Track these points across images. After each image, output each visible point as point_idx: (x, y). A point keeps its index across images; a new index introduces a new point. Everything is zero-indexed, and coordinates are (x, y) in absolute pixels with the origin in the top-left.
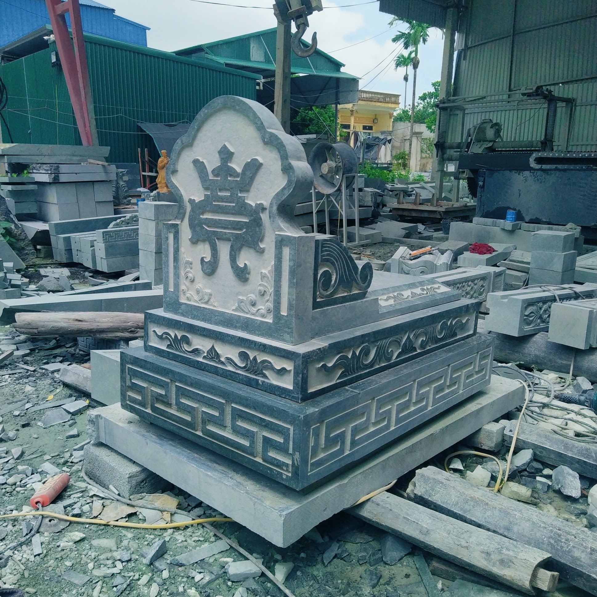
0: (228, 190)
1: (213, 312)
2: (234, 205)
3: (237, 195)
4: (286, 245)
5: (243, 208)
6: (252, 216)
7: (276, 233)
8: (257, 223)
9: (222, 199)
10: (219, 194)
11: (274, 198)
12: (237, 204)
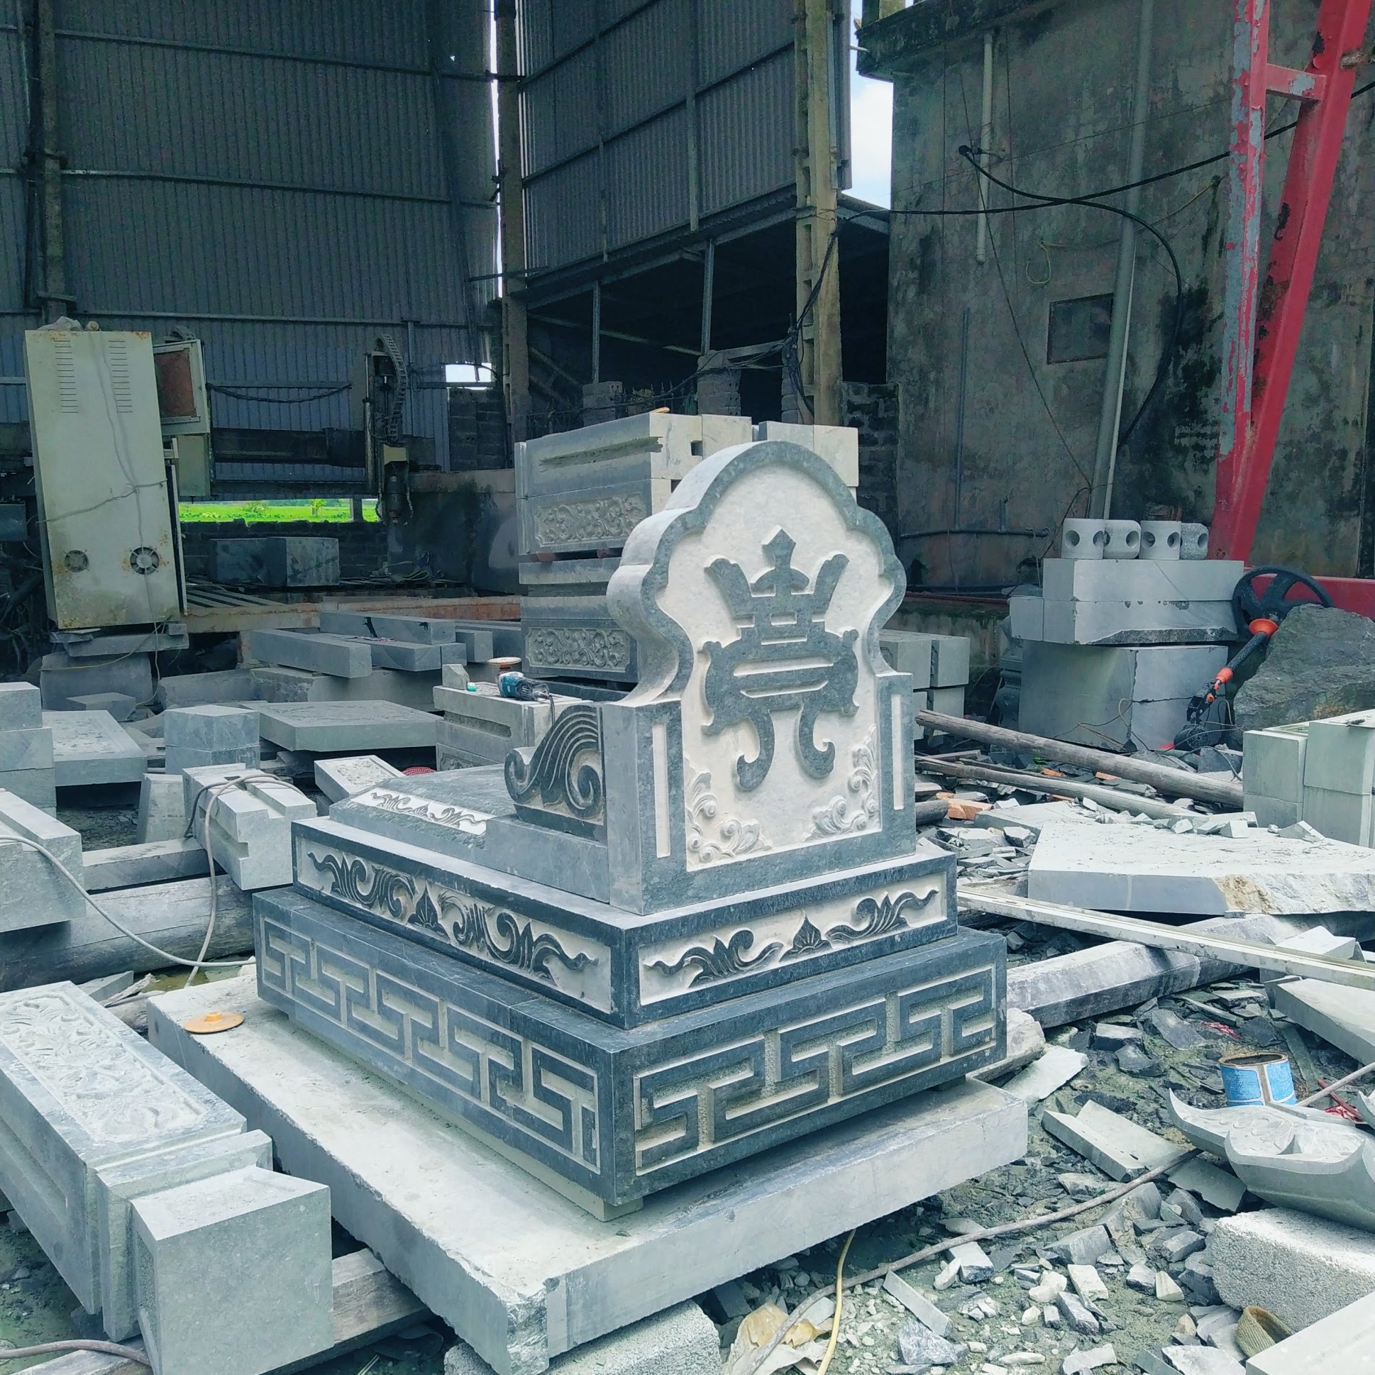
0: (792, 615)
1: (767, 861)
2: (805, 640)
3: (810, 621)
4: (897, 693)
5: (822, 644)
6: (839, 654)
7: (879, 675)
8: (848, 664)
9: (781, 633)
10: (773, 624)
11: (874, 618)
12: (810, 637)
